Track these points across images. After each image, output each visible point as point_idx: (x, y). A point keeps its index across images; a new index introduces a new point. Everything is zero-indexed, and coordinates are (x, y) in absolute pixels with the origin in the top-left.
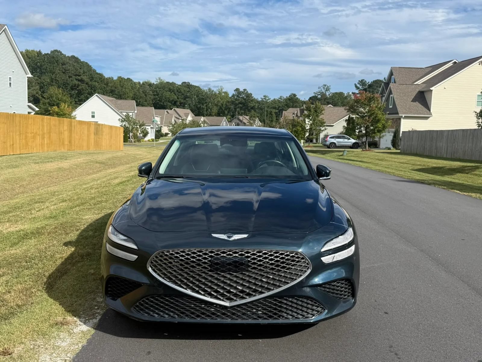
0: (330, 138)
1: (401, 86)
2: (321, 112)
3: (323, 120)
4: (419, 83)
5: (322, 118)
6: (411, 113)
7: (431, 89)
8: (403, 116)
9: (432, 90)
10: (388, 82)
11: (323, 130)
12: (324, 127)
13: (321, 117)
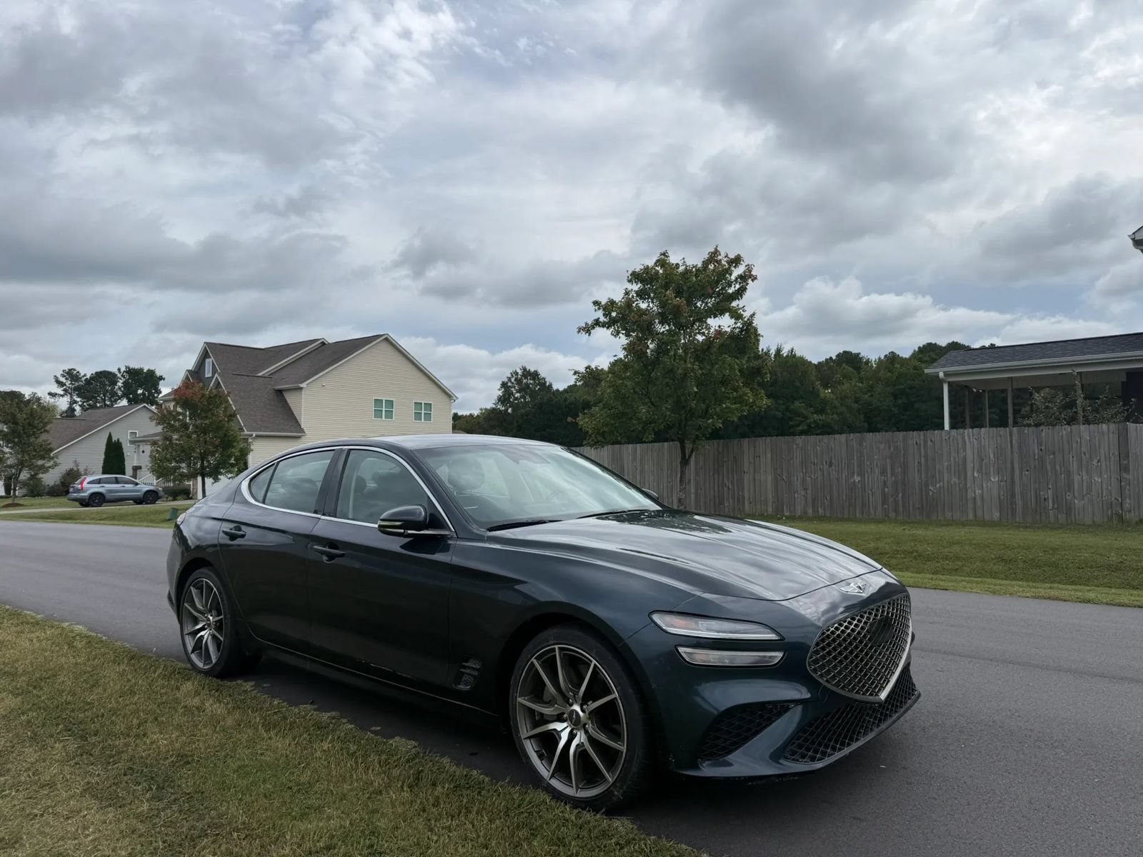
0: (88, 483)
1: (239, 377)
2: (44, 427)
3: (50, 444)
4: (267, 375)
5: (43, 441)
6: (266, 429)
7: (301, 385)
8: (254, 435)
9: (302, 388)
10: (196, 370)
11: (50, 467)
12: (53, 458)
13: (44, 438)
